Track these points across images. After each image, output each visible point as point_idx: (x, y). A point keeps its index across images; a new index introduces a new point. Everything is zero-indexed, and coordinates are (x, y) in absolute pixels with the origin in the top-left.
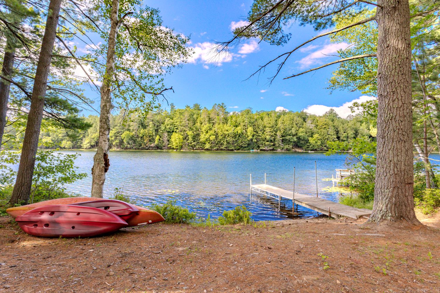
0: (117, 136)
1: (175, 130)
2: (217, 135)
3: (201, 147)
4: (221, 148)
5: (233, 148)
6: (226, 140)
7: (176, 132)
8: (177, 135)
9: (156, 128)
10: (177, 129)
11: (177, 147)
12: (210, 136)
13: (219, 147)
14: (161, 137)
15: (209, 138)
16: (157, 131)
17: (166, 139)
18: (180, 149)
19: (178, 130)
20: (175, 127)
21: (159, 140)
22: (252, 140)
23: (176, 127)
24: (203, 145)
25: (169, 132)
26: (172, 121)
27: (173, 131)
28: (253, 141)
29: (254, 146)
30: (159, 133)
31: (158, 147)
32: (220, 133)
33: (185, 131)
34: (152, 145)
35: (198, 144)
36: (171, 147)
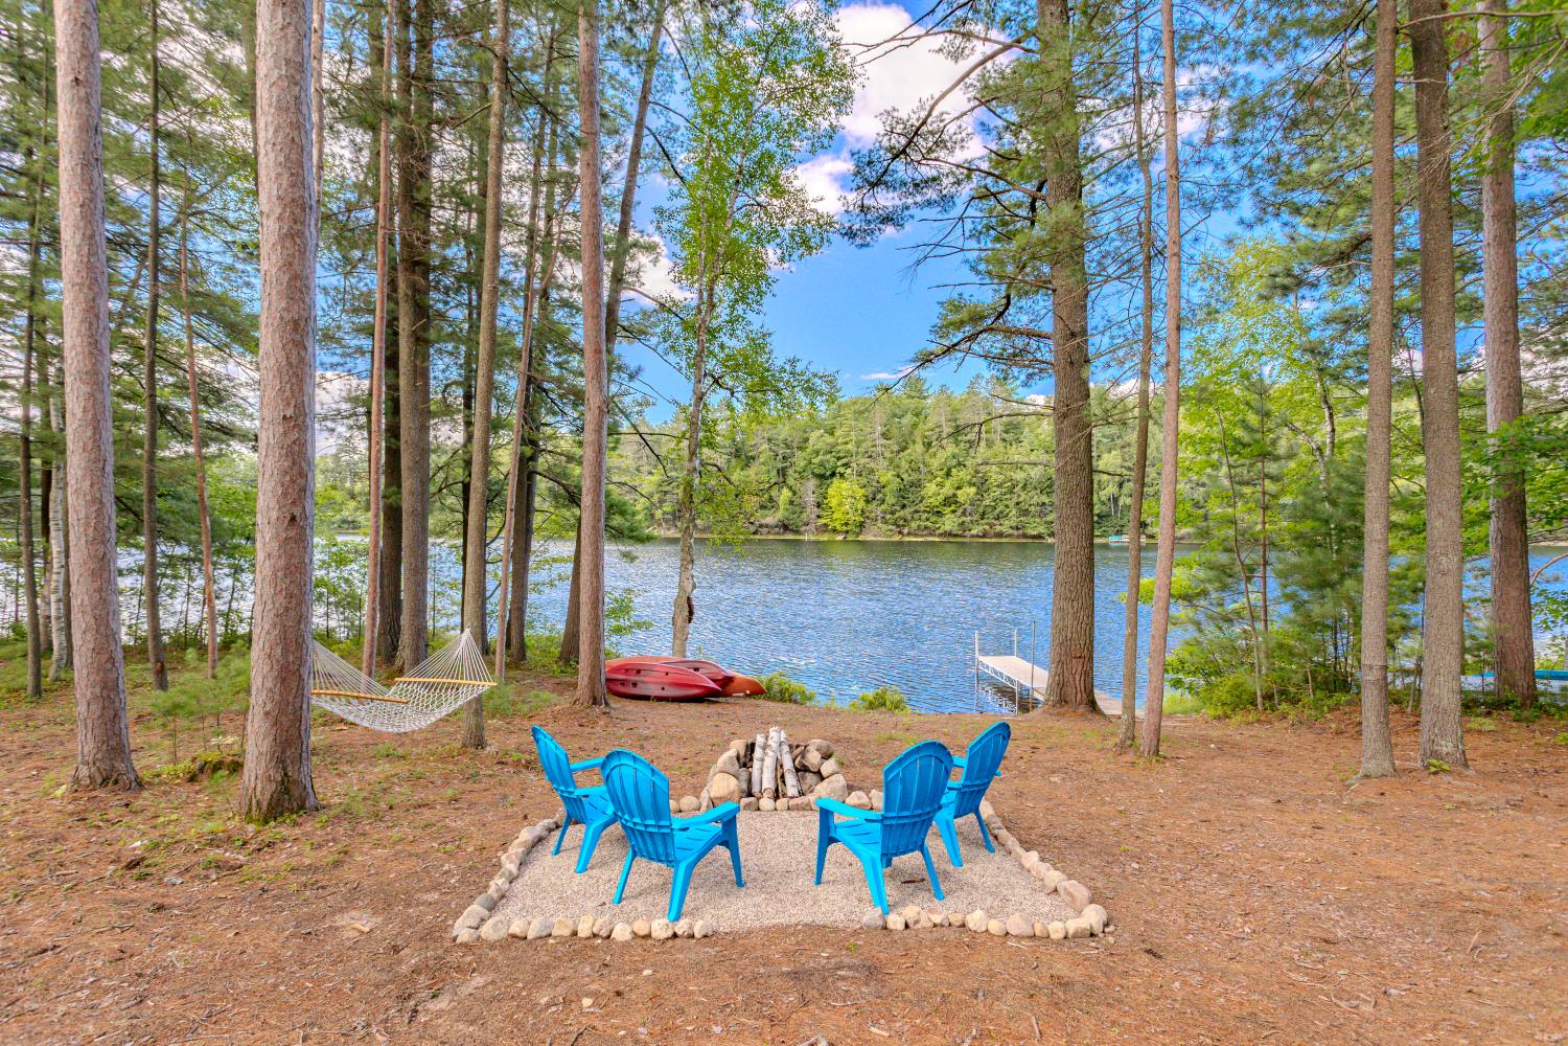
0: (666, 493)
1: (842, 470)
2: (982, 485)
3: (926, 528)
4: (998, 528)
5: (1042, 529)
6: (1015, 500)
7: (842, 475)
8: (845, 485)
9: (780, 465)
10: (846, 465)
11: (846, 524)
12: (959, 488)
13: (991, 526)
14: (794, 493)
15: (955, 495)
16: (782, 472)
17: (811, 499)
18: (858, 534)
19: (849, 471)
20: (839, 459)
21: (791, 503)
22: (1116, 500)
23: (844, 461)
24: (933, 519)
25: (821, 477)
26: (830, 440)
27: (833, 474)
28: (1121, 503)
29: (1125, 520)
30: (790, 481)
31: (785, 527)
32: (995, 477)
33: (872, 471)
34: (769, 520)
35: (916, 516)
36: (826, 525)
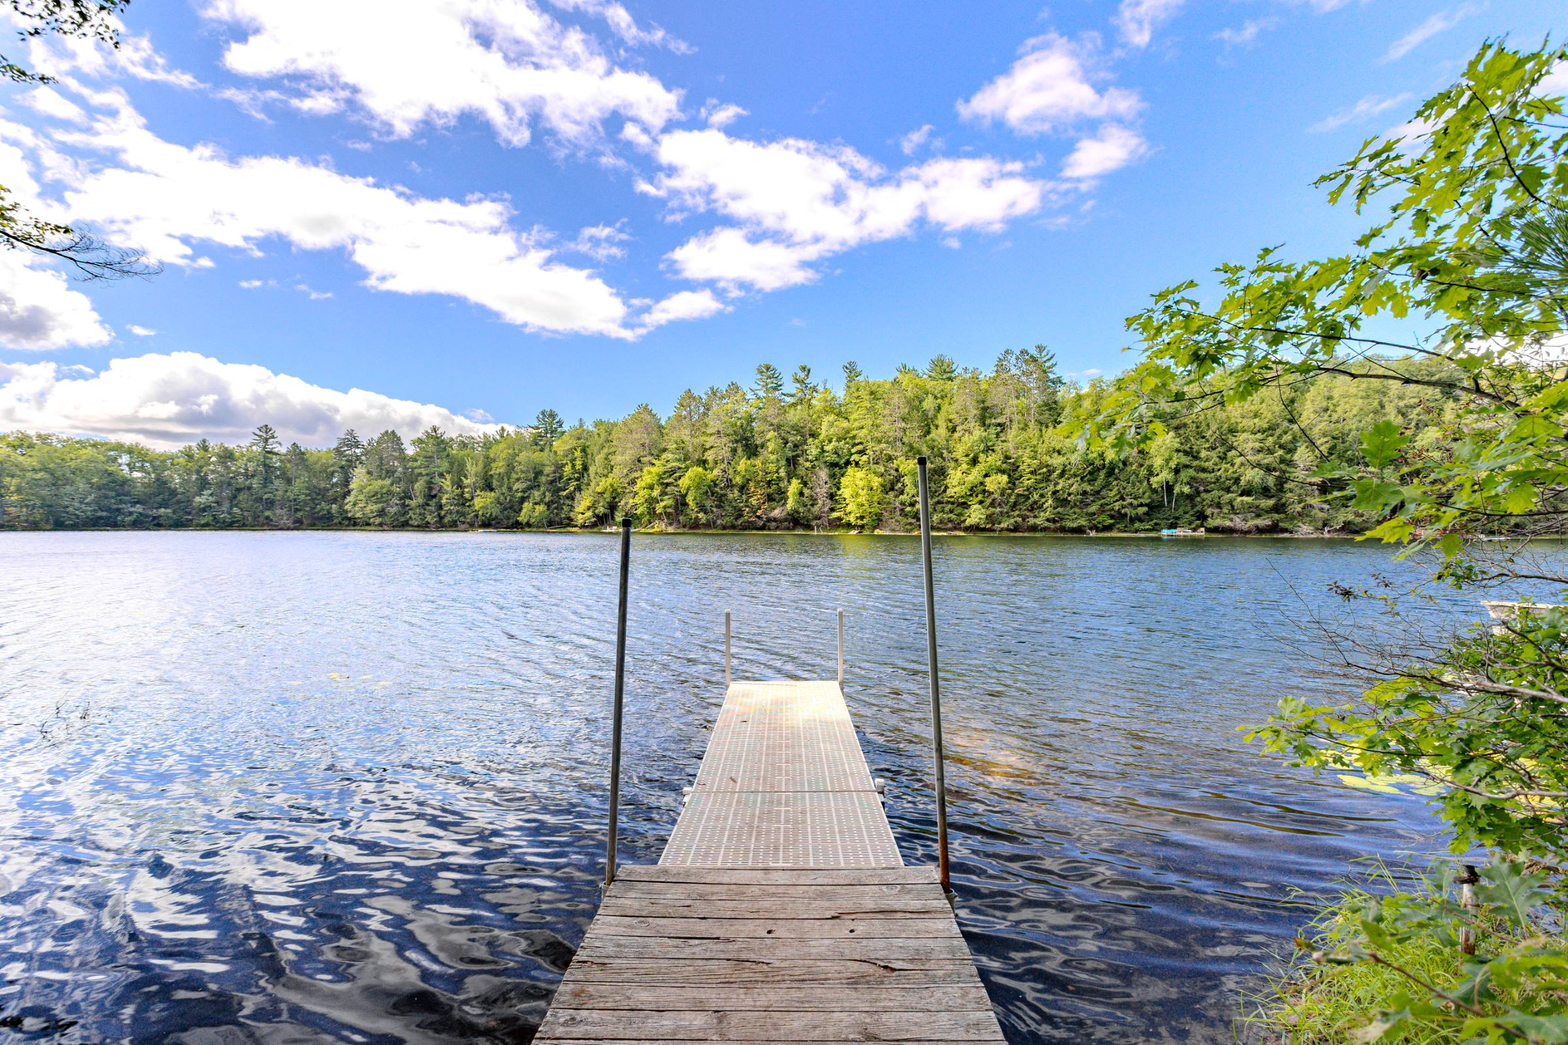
0: (668, 485)
1: (855, 457)
2: (1012, 470)
3: (950, 521)
4: (1032, 521)
5: (1083, 522)
6: (1051, 488)
7: (857, 464)
8: (860, 474)
9: (790, 454)
10: (862, 452)
11: (862, 518)
12: (986, 475)
13: (1024, 518)
14: (805, 484)
15: (982, 483)
16: (792, 462)
17: (822, 491)
18: (875, 528)
19: (865, 458)
20: (854, 445)
21: (801, 494)
22: (1169, 488)
23: (860, 447)
24: (958, 510)
25: (834, 465)
26: (845, 424)
27: (848, 463)
28: (1177, 490)
29: (1181, 511)
30: (801, 471)
31: (795, 521)
32: (1027, 463)
33: (890, 459)
34: (777, 513)
35: (939, 507)
36: (840, 519)
